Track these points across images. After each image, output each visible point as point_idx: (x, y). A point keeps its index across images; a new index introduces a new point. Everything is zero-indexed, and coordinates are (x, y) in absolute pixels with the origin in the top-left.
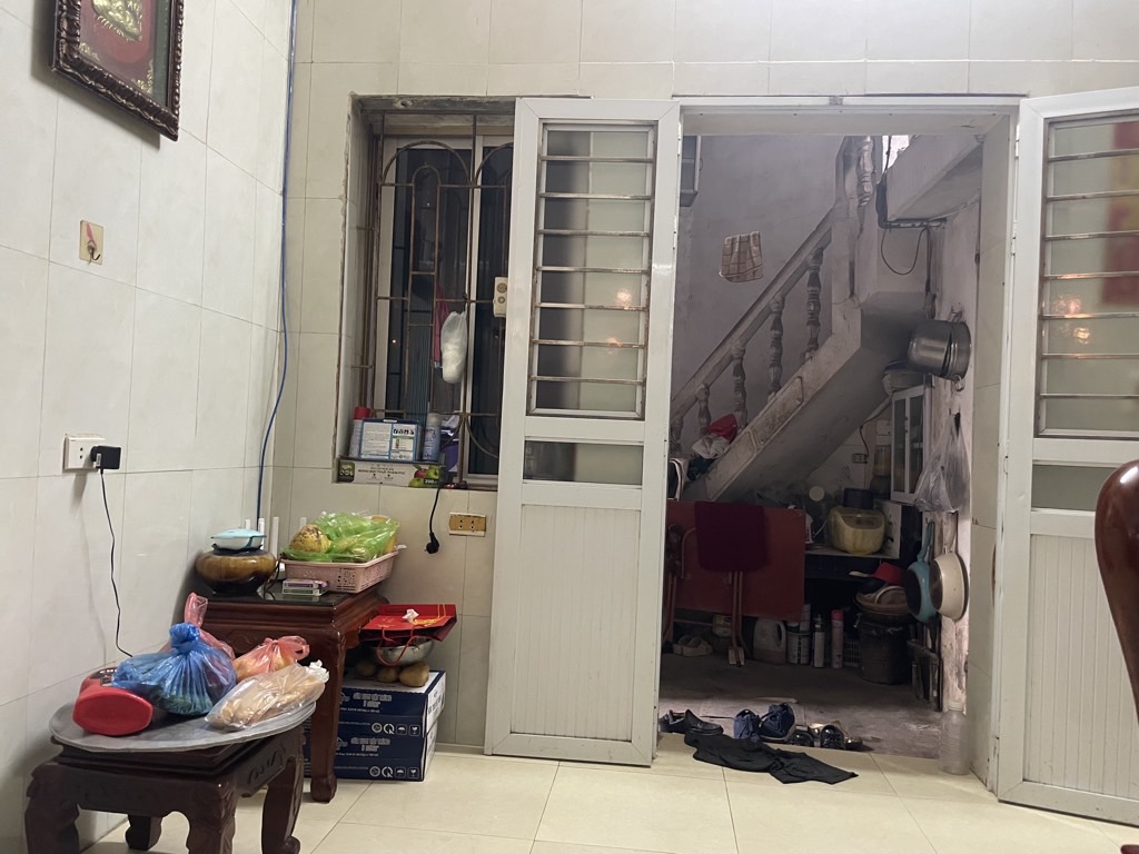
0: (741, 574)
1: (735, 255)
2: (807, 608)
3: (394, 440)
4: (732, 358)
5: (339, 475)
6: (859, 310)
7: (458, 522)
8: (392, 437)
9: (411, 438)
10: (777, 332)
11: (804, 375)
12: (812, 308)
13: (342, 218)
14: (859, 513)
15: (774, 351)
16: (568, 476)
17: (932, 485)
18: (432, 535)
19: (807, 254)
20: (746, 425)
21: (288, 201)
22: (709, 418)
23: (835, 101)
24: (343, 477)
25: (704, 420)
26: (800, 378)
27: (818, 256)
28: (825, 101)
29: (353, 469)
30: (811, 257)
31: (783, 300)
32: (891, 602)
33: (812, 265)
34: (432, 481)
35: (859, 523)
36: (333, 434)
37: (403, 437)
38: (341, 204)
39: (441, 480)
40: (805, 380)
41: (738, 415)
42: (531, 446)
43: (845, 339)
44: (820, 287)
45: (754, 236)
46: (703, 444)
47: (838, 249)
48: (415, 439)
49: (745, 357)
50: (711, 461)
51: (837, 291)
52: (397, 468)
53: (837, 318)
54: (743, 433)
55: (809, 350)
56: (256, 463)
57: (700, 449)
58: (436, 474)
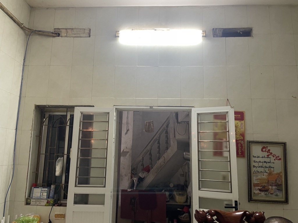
0: (150, 210)
1: (147, 126)
2: (167, 219)
3: (42, 193)
4: (148, 151)
5: (27, 203)
6: (176, 141)
7: (57, 216)
8: (41, 192)
9: (46, 192)
10: (159, 145)
11: (165, 156)
12: (166, 139)
13: (31, 135)
14: (180, 192)
15: (158, 150)
16: (86, 203)
17: (190, 190)
18: (50, 220)
19: (165, 126)
20: (152, 168)
21: (17, 131)
22: (143, 166)
23: (151, 107)
24: (28, 203)
25: (142, 167)
26: (164, 157)
27: (167, 126)
28: (149, 107)
29: (30, 201)
30: (165, 127)
31: (160, 137)
32: (186, 218)
33: (166, 128)
34: (51, 204)
35: (180, 194)
36: (25, 192)
37: (44, 192)
38: (31, 131)
39: (54, 204)
40: (165, 157)
41: (150, 166)
42: (76, 195)
43: (174, 148)
44: (168, 134)
45: (152, 121)
46: (141, 174)
47: (171, 125)
48: (47, 193)
49: (152, 151)
50: (144, 178)
51: (171, 136)
52: (42, 201)
53: (172, 142)
54: (152, 171)
55: (166, 150)
56: (4, 201)
57: (141, 175)
58: (52, 202)
